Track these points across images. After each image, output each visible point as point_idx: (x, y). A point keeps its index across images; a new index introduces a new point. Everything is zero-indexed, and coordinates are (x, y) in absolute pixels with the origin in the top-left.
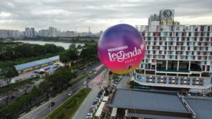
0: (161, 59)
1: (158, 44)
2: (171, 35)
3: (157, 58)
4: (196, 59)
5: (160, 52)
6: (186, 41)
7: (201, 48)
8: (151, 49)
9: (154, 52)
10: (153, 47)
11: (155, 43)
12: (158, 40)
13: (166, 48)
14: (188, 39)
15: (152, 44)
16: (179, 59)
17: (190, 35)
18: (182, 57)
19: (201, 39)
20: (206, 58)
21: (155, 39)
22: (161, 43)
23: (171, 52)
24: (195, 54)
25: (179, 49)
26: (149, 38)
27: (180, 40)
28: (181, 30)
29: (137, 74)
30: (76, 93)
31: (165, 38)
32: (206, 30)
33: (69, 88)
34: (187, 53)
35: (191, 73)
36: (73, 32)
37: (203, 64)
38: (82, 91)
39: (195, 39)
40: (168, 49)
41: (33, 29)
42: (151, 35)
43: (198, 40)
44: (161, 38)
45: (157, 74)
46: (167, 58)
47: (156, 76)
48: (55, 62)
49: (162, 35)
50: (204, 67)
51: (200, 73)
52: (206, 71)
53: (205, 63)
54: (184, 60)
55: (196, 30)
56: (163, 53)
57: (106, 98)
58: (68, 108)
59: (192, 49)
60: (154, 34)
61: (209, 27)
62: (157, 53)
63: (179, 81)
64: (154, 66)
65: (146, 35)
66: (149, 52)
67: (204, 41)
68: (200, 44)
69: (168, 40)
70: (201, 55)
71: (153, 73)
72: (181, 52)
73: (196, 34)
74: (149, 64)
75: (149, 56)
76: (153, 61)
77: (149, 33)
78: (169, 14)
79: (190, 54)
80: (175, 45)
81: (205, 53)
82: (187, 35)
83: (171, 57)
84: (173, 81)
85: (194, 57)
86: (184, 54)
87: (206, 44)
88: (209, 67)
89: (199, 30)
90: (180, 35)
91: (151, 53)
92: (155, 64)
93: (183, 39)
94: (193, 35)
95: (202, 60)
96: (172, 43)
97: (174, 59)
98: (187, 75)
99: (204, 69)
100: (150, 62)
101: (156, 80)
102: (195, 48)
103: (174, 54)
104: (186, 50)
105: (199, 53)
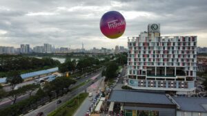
0: (151, 66)
1: (147, 53)
2: (158, 45)
3: (147, 65)
4: (181, 65)
5: (150, 60)
6: (171, 49)
7: (184, 56)
8: (141, 57)
9: (144, 60)
10: (144, 56)
11: (145, 52)
12: (147, 49)
13: (154, 56)
14: (173, 48)
15: (142, 53)
16: (166, 65)
17: (174, 44)
18: (168, 64)
19: (184, 48)
20: (189, 64)
21: (145, 48)
22: (150, 52)
23: (158, 60)
24: (180, 61)
25: (166, 57)
26: (140, 48)
27: (166, 49)
28: (167, 41)
29: (130, 79)
30: (76, 96)
31: (153, 48)
32: (187, 40)
33: (69, 93)
34: (173, 60)
35: (177, 77)
36: (67, 49)
37: (186, 69)
38: (81, 95)
39: (179, 48)
40: (156, 57)
41: (28, 46)
42: (141, 45)
43: (181, 49)
44: (149, 48)
45: (148, 79)
46: (156, 65)
47: (147, 81)
48: (52, 73)
49: (150, 45)
50: (188, 72)
51: (185, 77)
52: (189, 76)
53: (189, 68)
54: (171, 66)
55: (179, 40)
56: (152, 61)
57: (103, 99)
58: (70, 107)
59: (176, 57)
60: (144, 44)
61: (189, 38)
62: (147, 61)
63: (167, 85)
64: (144, 72)
65: (137, 45)
66: (140, 60)
67: (186, 49)
68: (183, 52)
69: (155, 49)
70: (185, 61)
71: (144, 78)
72: (168, 60)
73: (179, 44)
74: (141, 71)
75: (140, 64)
76: (144, 67)
77: (139, 44)
78: (155, 27)
79: (175, 61)
80: (162, 53)
81: (188, 60)
82: (172, 45)
83: (159, 64)
84: (162, 85)
85: (179, 64)
86: (170, 61)
87: (188, 52)
88: (192, 72)
89: (181, 41)
90: (166, 45)
91: (142, 61)
92: (145, 70)
93: (169, 48)
94: (176, 45)
95: (186, 66)
96: (159, 52)
97: (161, 65)
98: (174, 80)
99: (188, 74)
100: (141, 68)
101: (147, 84)
102: (179, 56)
103: (162, 61)
104: (172, 57)
105: (182, 60)
